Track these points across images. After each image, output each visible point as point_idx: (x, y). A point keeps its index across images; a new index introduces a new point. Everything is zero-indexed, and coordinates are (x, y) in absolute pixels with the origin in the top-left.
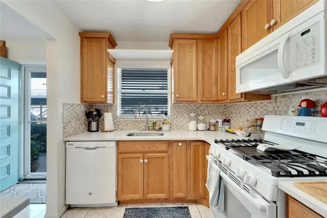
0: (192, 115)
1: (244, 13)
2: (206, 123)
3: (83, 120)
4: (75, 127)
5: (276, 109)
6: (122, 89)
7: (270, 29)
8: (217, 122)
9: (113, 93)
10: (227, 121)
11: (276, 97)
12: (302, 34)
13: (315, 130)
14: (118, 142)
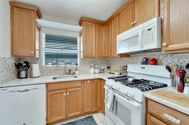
0: (92, 65)
1: (120, 15)
2: (99, 69)
3: (13, 70)
4: (7, 75)
5: (132, 61)
6: (46, 48)
7: (134, 25)
8: (105, 68)
9: (40, 50)
10: (109, 67)
11: (132, 56)
12: (148, 30)
13: (149, 70)
14: (47, 84)
